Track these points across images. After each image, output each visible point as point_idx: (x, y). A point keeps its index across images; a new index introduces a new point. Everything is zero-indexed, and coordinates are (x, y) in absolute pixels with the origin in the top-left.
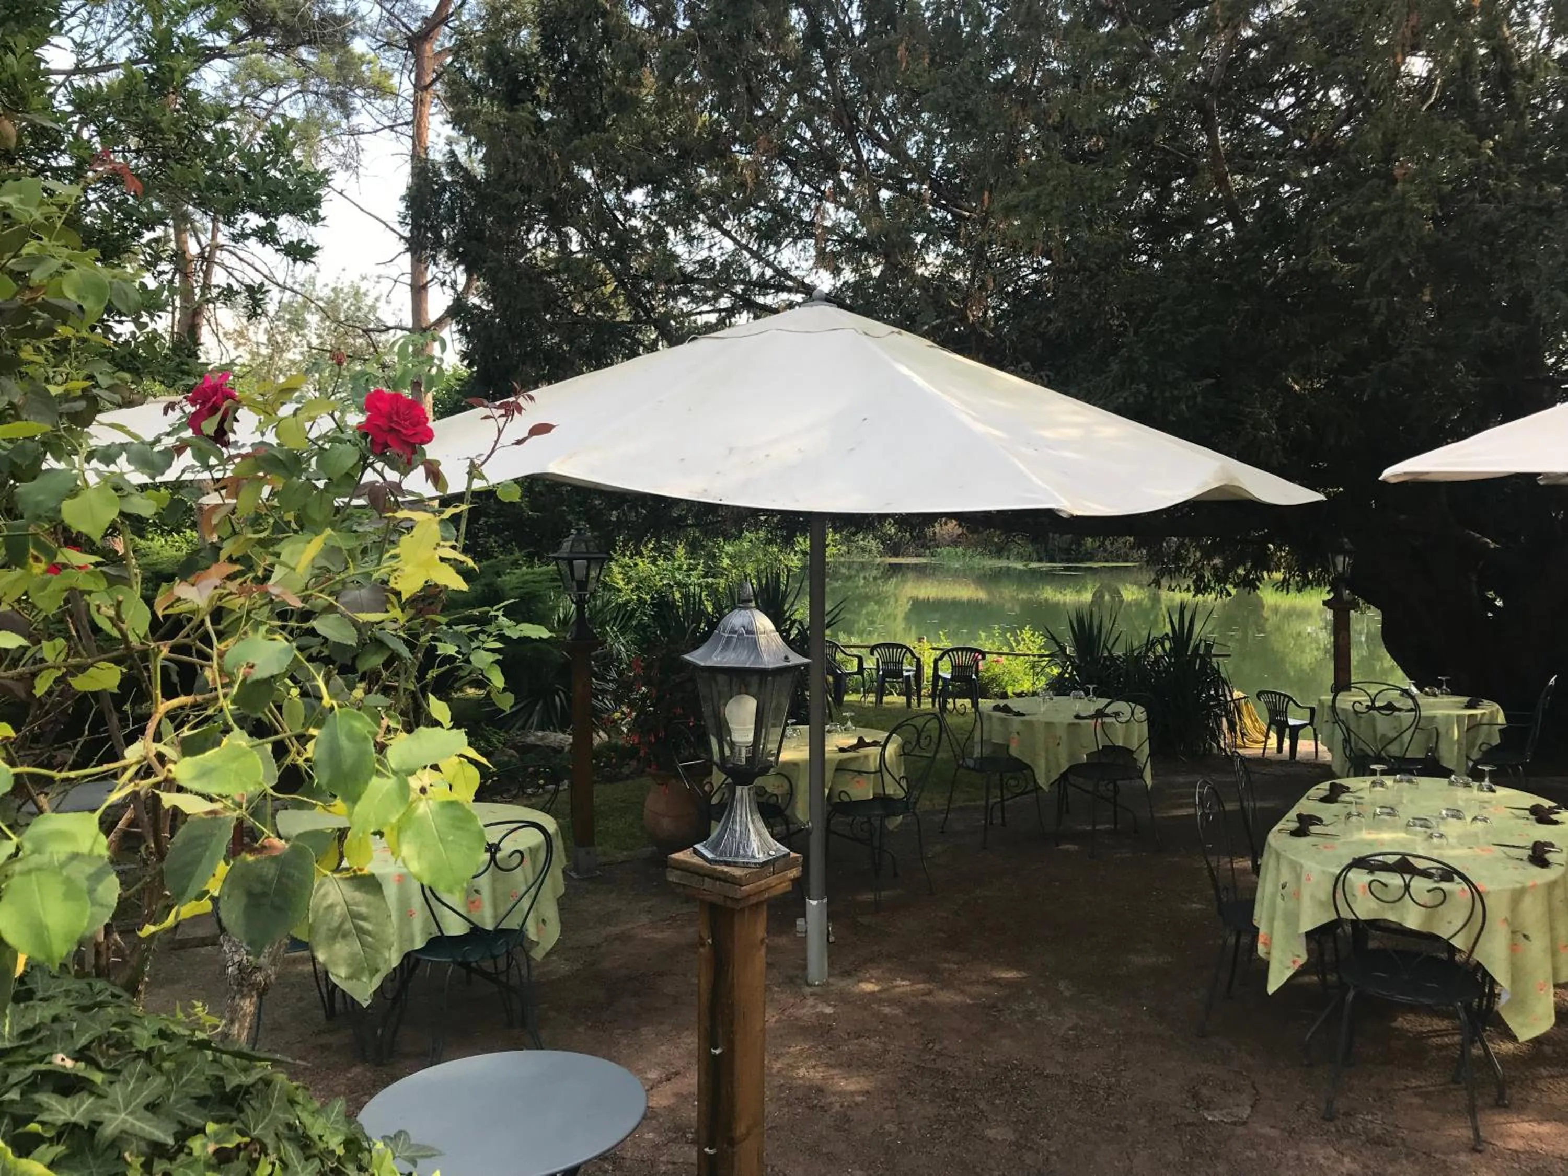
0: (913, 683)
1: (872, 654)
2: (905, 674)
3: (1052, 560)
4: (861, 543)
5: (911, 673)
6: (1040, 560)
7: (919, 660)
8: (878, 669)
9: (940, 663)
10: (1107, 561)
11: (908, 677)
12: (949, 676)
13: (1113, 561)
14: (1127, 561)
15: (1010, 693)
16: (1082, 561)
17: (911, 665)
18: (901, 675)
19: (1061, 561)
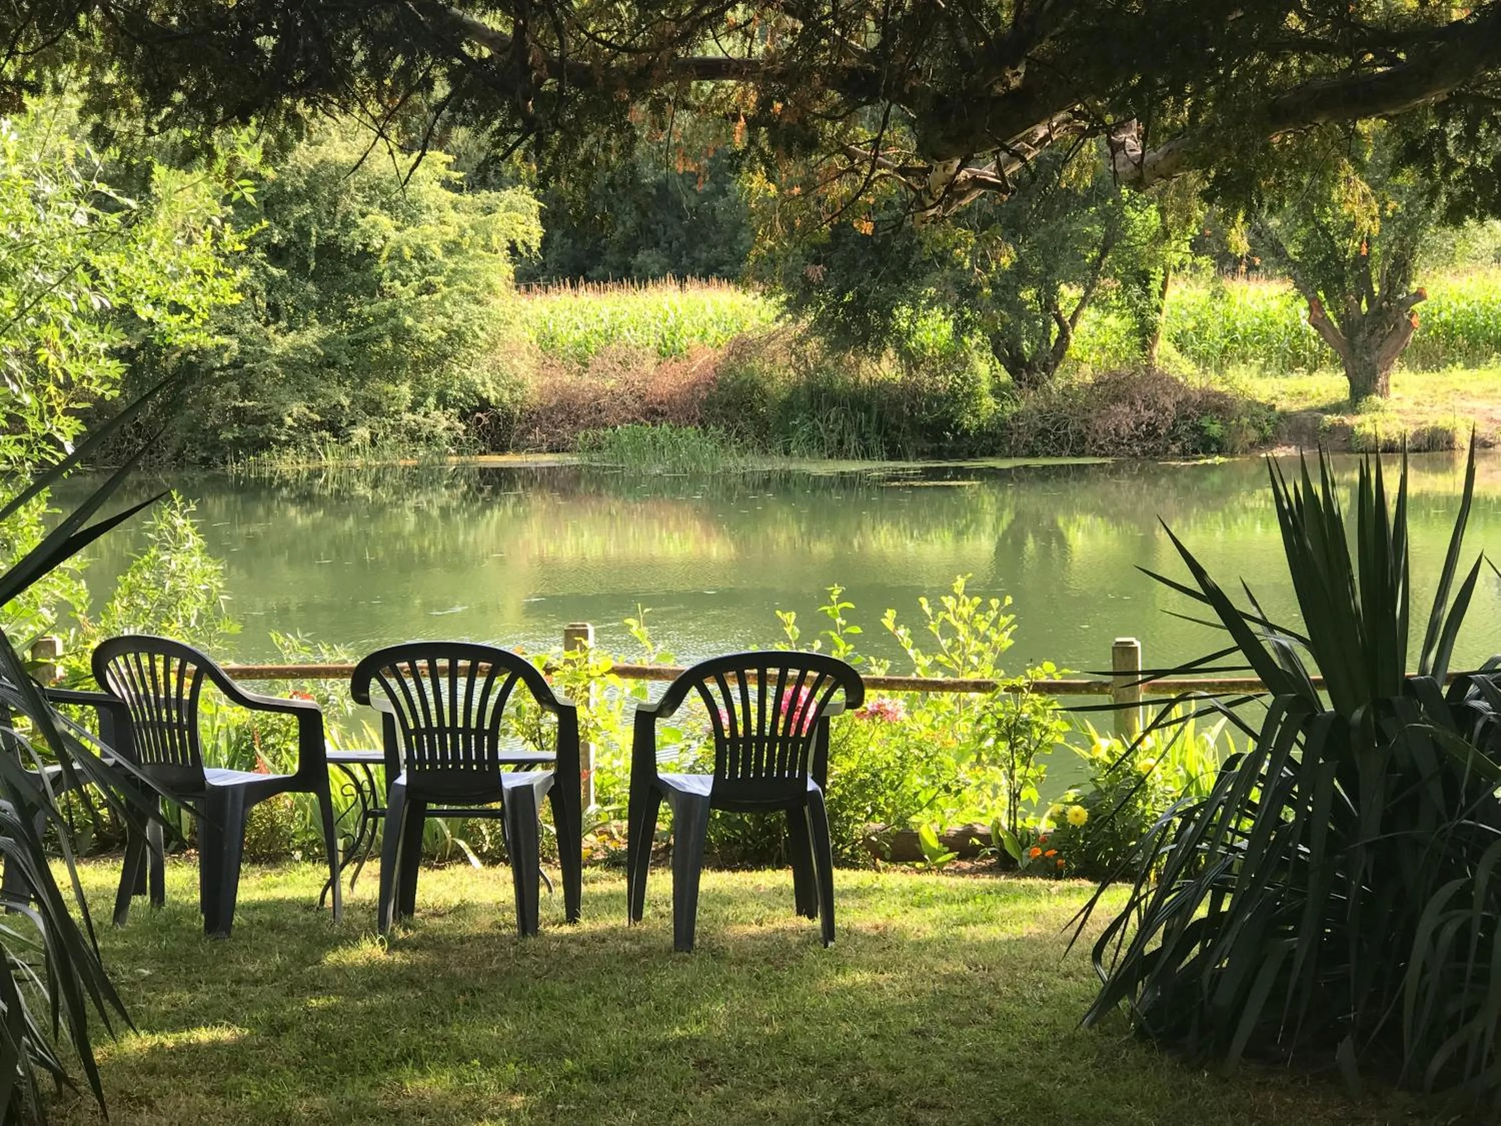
0: (544, 812)
1: (360, 694)
2: (510, 779)
3: (894, 454)
4: (407, 417)
5: (537, 776)
6: (867, 454)
7: (568, 716)
8: (391, 763)
9: (661, 726)
10: (1033, 454)
11: (524, 794)
12: (702, 786)
13: (1048, 455)
14: (1081, 454)
15: (929, 836)
16: (971, 455)
17: (535, 737)
18: (494, 788)
19: (921, 455)
